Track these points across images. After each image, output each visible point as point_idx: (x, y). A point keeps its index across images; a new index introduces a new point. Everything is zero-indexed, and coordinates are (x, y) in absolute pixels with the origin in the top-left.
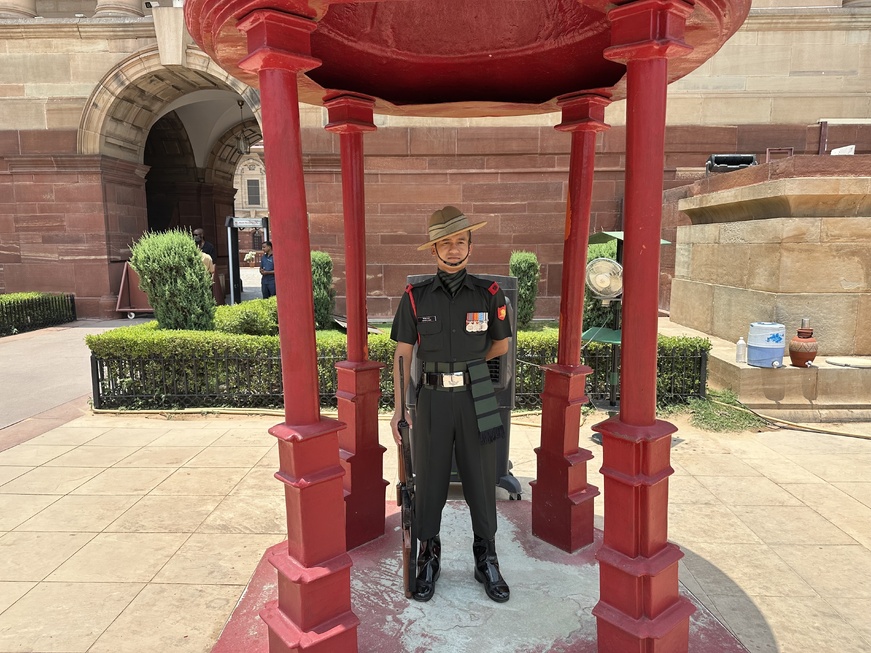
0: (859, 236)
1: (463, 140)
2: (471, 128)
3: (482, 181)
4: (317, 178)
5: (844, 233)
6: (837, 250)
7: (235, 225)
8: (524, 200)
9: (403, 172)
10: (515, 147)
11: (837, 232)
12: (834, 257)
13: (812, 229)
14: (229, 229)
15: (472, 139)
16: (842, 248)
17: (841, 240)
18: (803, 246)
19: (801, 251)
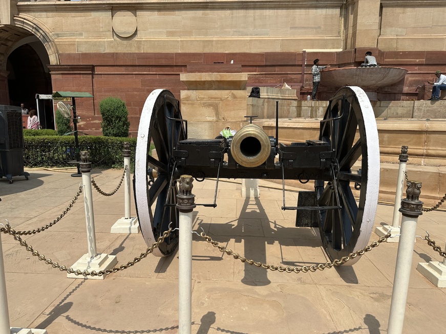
0: (212, 98)
1: (140, 58)
2: (144, 53)
3: (149, 77)
4: (74, 76)
5: (205, 97)
6: (203, 104)
7: (40, 98)
8: (169, 87)
9: (113, 73)
10: (163, 62)
11: (203, 96)
12: (203, 106)
13: (192, 95)
14: (37, 100)
15: (144, 58)
16: (206, 103)
17: (205, 99)
18: (190, 102)
19: (189, 104)
